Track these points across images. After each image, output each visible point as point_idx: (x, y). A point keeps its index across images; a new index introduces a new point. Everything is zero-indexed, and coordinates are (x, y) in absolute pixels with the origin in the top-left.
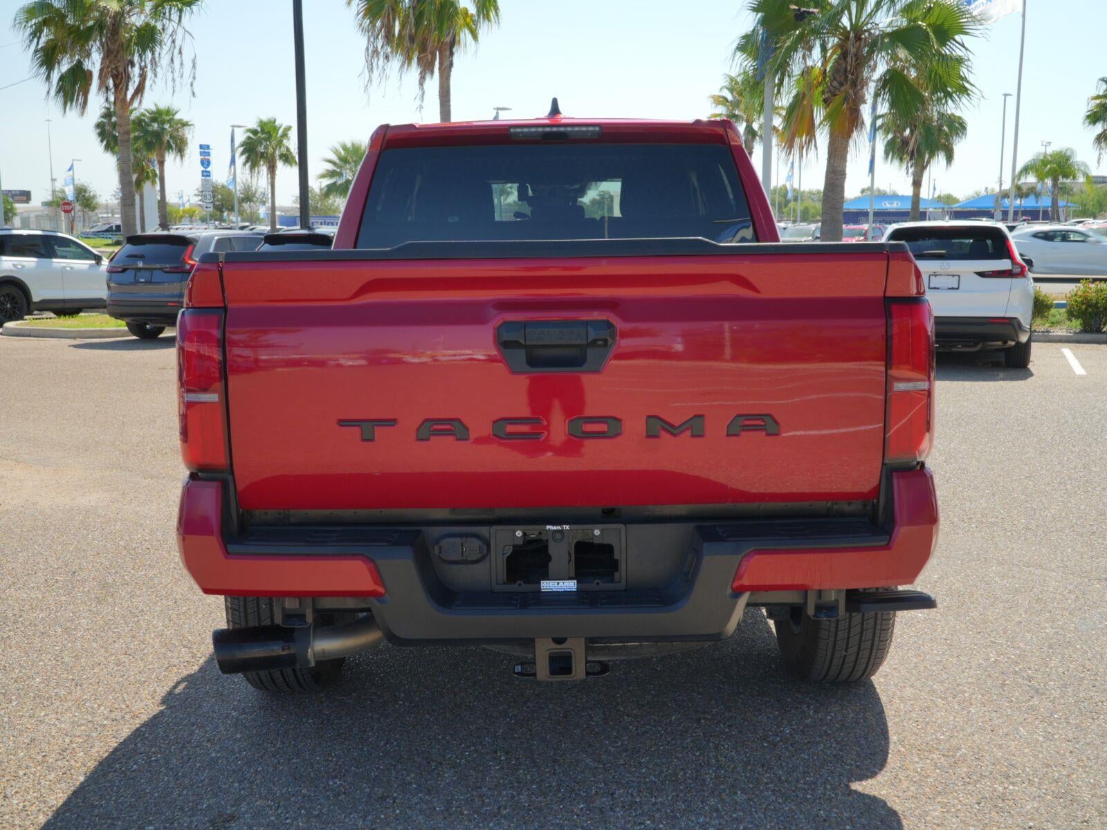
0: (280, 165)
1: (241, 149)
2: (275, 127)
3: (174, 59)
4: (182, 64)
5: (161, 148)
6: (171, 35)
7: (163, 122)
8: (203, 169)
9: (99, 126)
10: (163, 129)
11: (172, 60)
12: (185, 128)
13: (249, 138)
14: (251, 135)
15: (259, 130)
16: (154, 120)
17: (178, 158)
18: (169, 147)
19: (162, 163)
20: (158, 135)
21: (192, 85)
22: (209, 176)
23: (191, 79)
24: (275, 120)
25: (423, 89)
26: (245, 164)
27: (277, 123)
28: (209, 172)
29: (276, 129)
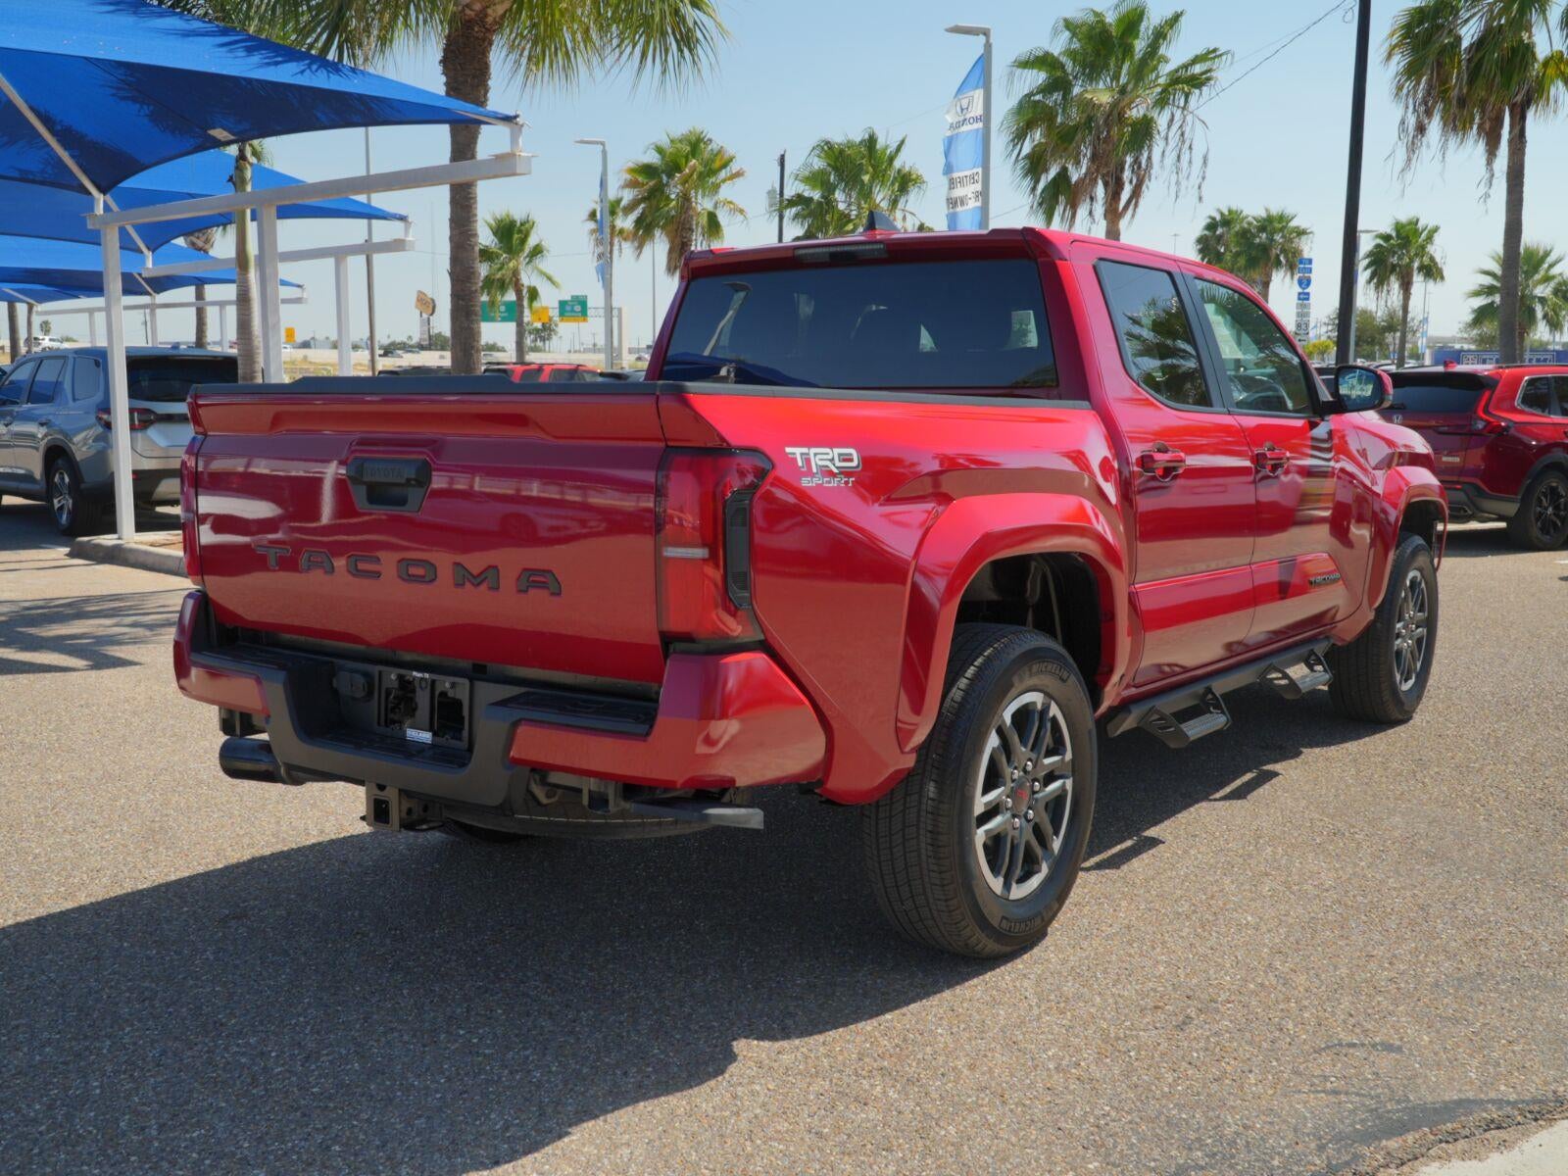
0: (1418, 279)
1: (1367, 261)
2: (1416, 230)
3: (1182, 157)
4: (1190, 162)
5: (1266, 265)
6: (1181, 127)
7: (1274, 232)
8: (1300, 290)
9: (1200, 240)
10: (1272, 240)
11: (1179, 157)
12: (1304, 238)
13: (1378, 246)
14: (1382, 242)
15: (1394, 235)
16: (1262, 229)
17: (1289, 274)
18: (1278, 264)
19: (1266, 285)
20: (1265, 249)
21: (1199, 187)
22: (1308, 299)
23: (1200, 179)
24: (1418, 220)
25: (1492, 170)
26: (1369, 282)
27: (1420, 225)
28: (1308, 294)
29: (1417, 233)
